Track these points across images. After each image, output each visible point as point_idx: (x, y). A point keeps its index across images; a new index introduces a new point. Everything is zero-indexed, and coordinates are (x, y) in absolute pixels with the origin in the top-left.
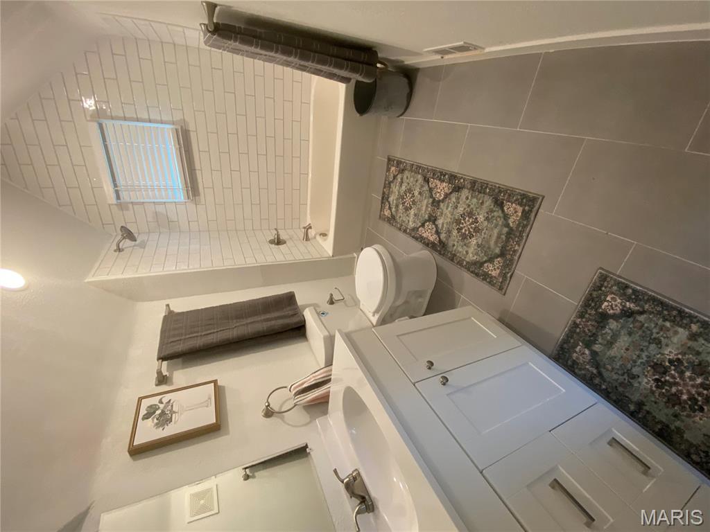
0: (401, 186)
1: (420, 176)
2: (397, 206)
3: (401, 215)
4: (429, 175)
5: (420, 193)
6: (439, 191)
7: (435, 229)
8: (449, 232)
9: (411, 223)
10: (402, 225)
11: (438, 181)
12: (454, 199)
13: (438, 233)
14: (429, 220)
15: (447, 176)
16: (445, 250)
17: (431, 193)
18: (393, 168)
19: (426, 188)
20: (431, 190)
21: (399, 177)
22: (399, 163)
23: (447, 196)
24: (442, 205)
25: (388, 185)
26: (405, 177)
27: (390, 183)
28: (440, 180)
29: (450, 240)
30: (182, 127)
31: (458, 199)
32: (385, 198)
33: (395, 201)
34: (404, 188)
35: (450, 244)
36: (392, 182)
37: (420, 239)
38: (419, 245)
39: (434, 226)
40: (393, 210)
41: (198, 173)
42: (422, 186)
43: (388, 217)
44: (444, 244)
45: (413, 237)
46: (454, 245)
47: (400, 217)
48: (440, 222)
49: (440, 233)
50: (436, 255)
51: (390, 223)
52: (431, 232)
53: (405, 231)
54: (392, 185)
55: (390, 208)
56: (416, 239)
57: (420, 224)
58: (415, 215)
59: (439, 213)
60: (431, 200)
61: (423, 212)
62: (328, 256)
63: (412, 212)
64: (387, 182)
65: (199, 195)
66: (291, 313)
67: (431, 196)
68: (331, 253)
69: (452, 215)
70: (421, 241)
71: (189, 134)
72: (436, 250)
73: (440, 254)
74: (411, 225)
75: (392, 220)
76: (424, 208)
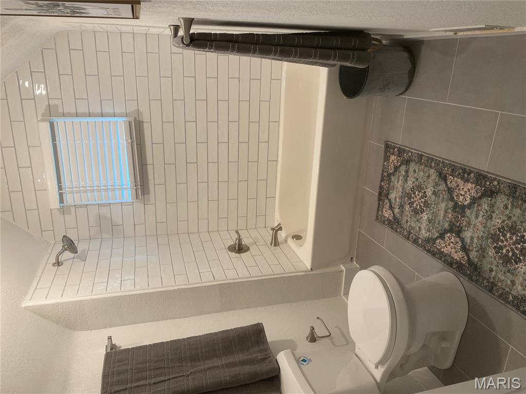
0: (406, 181)
1: (432, 171)
2: (401, 207)
3: (408, 220)
4: (446, 170)
5: (434, 193)
6: (463, 193)
7: (460, 244)
8: (482, 250)
9: (423, 231)
10: (410, 233)
11: (459, 181)
12: (485, 207)
13: (464, 249)
14: (451, 230)
15: (472, 175)
16: (479, 275)
17: (451, 195)
18: (393, 158)
19: (442, 187)
20: (450, 191)
21: (403, 168)
22: (401, 152)
23: (474, 201)
24: (468, 212)
25: (387, 177)
26: (411, 170)
27: (389, 175)
28: (462, 178)
29: (484, 261)
30: (135, 118)
31: (492, 206)
32: (383, 195)
33: (398, 200)
34: (410, 184)
35: (486, 267)
36: (393, 174)
37: (439, 255)
38: (437, 264)
39: (458, 240)
40: (396, 211)
41: (150, 168)
42: (437, 184)
43: (388, 219)
44: (476, 267)
45: (428, 251)
46: (491, 270)
47: (407, 222)
48: (467, 235)
49: (469, 249)
50: (465, 280)
51: (392, 228)
52: (455, 248)
53: (415, 241)
54: (393, 178)
55: (391, 208)
56: (434, 254)
57: (437, 235)
58: (429, 221)
59: (464, 224)
60: (451, 204)
61: (441, 218)
62: (305, 269)
63: (425, 217)
64: (385, 174)
65: (149, 193)
66: (260, 356)
67: (452, 199)
68: (308, 265)
69: (484, 227)
70: (440, 259)
71: (143, 125)
72: (464, 274)
73: (471, 279)
74: (424, 234)
75: (394, 224)
76: (442, 213)
